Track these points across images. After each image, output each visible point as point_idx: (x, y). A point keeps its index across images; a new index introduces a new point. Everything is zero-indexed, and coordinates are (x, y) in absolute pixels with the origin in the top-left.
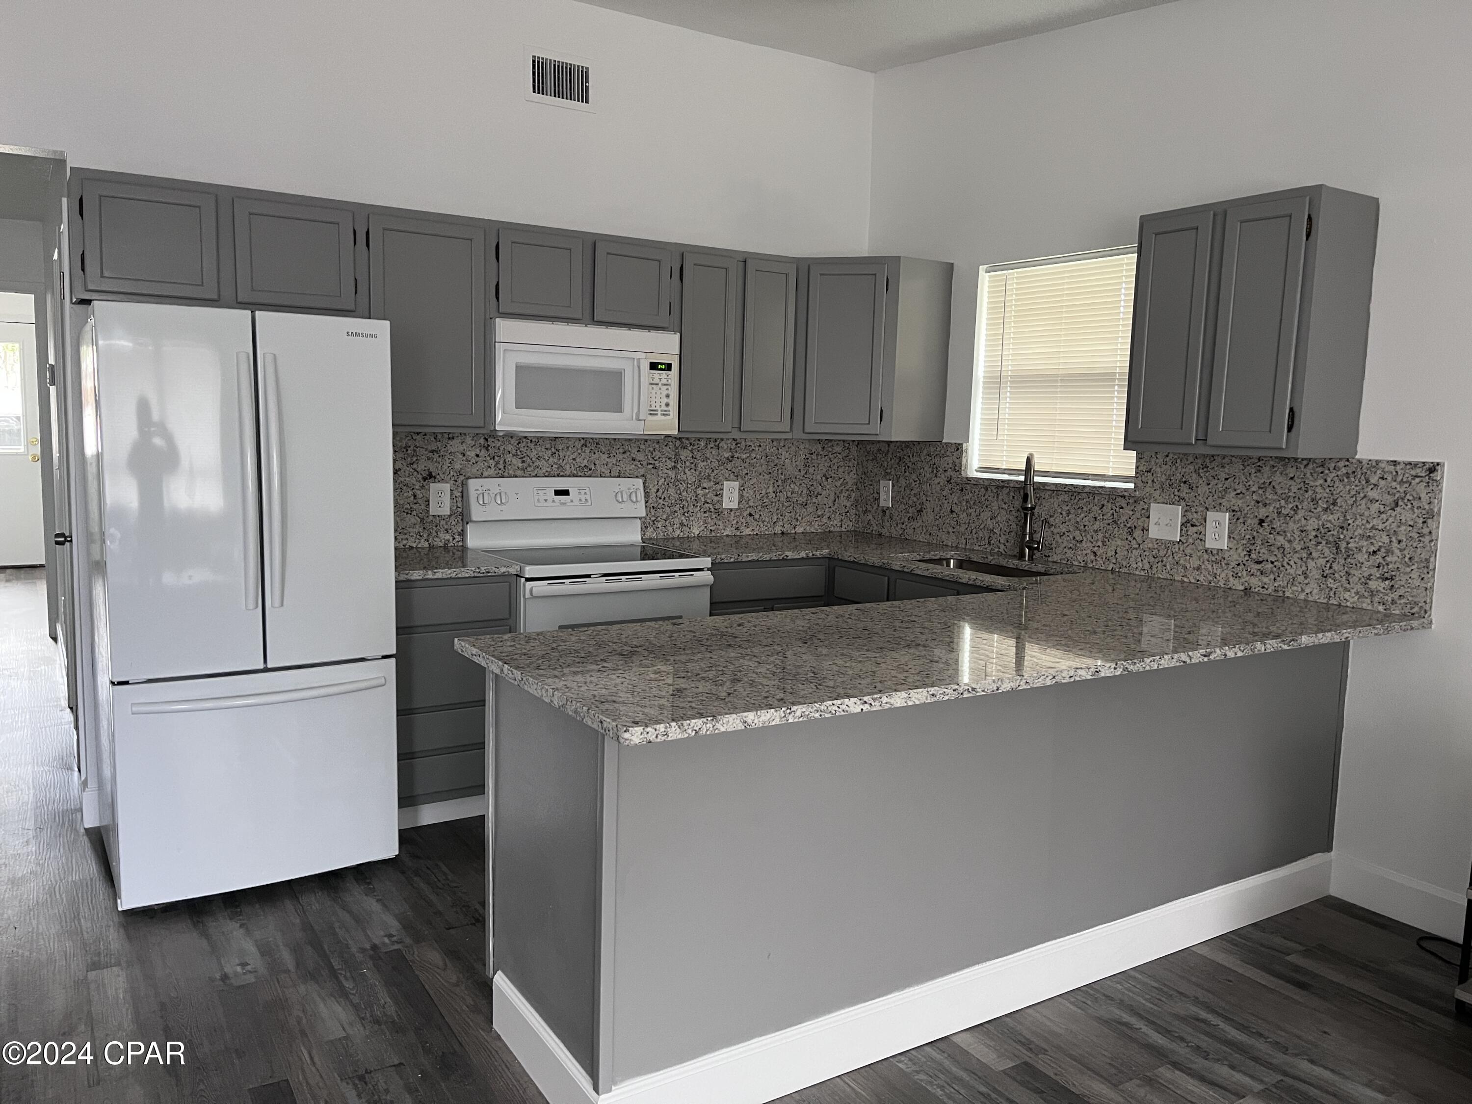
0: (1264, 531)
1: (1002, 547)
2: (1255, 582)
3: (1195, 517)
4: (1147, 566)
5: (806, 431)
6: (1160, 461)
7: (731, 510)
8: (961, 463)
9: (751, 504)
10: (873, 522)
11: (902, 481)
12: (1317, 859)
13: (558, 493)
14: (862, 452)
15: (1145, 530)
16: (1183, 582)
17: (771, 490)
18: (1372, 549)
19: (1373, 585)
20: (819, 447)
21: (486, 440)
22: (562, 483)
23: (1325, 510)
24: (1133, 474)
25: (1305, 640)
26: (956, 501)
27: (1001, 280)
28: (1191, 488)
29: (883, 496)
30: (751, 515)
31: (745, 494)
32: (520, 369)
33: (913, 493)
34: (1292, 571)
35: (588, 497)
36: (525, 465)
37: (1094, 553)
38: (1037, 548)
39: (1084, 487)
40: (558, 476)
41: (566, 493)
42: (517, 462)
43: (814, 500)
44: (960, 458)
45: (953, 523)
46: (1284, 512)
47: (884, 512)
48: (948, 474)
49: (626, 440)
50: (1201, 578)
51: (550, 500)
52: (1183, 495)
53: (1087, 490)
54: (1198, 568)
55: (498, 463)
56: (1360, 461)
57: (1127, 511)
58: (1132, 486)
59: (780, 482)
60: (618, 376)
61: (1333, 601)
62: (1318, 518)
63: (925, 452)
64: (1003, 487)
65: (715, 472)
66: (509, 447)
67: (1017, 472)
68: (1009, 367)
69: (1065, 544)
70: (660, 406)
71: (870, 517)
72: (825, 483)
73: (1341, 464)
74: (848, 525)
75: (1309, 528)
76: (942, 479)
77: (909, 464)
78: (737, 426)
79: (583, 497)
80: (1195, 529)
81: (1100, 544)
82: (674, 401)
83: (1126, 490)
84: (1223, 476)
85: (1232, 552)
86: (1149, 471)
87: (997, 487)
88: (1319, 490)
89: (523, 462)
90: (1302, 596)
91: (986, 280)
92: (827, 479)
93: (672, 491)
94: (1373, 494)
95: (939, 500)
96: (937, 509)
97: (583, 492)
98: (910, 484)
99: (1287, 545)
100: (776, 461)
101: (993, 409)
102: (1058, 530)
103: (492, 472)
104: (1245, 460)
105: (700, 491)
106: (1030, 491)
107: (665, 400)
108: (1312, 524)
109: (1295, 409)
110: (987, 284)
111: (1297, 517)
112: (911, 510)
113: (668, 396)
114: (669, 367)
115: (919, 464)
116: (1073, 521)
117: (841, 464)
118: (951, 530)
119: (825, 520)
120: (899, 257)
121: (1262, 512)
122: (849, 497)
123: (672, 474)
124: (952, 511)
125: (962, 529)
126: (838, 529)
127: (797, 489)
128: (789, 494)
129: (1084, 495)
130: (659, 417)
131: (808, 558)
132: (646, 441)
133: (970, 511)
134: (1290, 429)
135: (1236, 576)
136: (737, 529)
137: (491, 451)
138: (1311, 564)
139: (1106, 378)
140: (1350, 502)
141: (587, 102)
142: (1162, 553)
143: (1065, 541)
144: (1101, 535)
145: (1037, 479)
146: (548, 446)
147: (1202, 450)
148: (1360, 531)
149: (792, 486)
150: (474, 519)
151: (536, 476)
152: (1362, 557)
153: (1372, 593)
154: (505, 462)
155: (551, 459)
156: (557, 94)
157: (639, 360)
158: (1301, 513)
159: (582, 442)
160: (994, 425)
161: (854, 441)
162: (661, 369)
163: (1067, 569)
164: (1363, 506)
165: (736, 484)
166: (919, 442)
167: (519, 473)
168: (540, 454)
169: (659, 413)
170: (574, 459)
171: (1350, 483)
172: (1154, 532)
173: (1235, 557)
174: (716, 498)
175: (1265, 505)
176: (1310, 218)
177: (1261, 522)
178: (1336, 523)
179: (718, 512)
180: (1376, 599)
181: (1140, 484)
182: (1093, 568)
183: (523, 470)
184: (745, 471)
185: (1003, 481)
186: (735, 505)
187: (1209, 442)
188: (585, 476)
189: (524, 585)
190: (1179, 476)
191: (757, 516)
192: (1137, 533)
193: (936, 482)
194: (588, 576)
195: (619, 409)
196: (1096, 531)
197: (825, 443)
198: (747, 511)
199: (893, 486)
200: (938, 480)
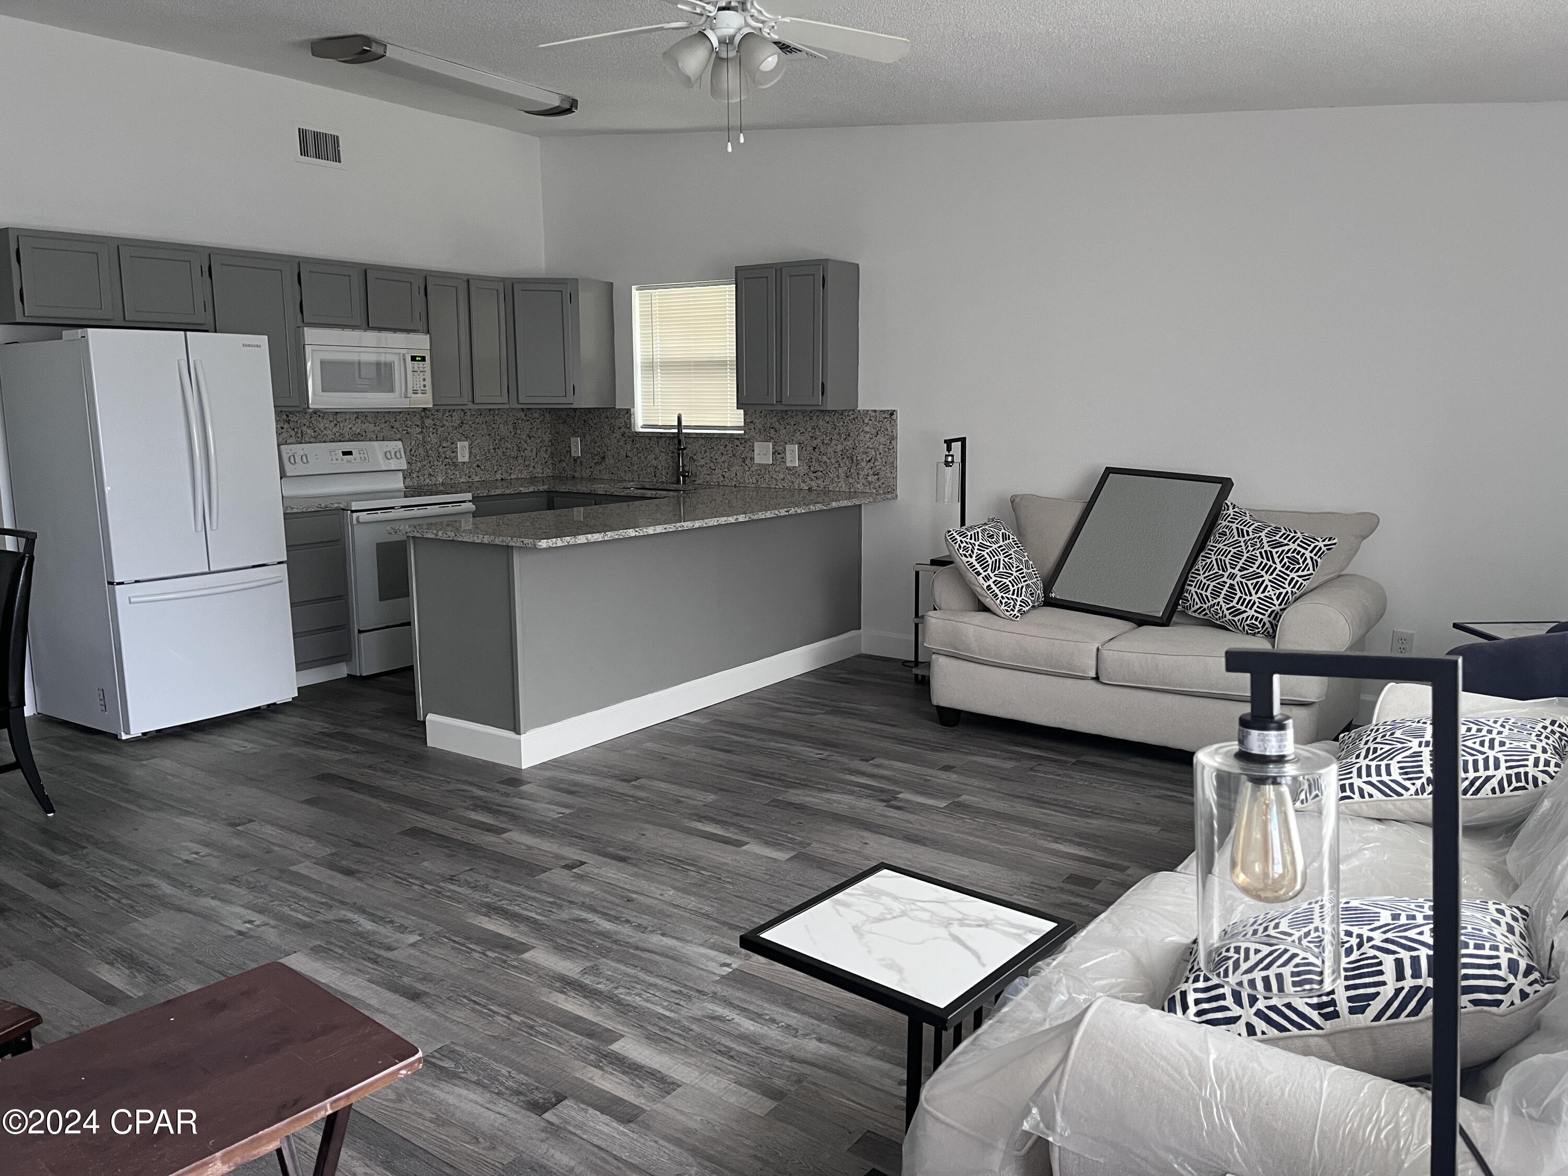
0: (816, 454)
1: (664, 477)
2: (814, 484)
3: (780, 449)
4: (755, 481)
5: (520, 402)
6: (758, 416)
7: (464, 463)
8: (630, 423)
9: (478, 458)
10: (567, 468)
11: (588, 437)
12: (853, 633)
13: (345, 453)
14: (554, 417)
15: (752, 459)
16: (776, 488)
17: (491, 447)
18: (868, 459)
19: (869, 478)
20: (522, 414)
21: (288, 416)
22: (347, 446)
23: (845, 439)
24: (742, 424)
25: (834, 504)
26: (629, 449)
27: (648, 296)
28: (776, 431)
29: (573, 449)
30: (478, 466)
31: (473, 451)
32: (323, 363)
33: (597, 445)
34: (831, 476)
35: (366, 456)
36: (317, 434)
37: (723, 476)
38: (688, 476)
39: (714, 434)
40: (340, 441)
41: (350, 453)
42: (310, 432)
43: (522, 453)
44: (629, 418)
45: (629, 464)
46: (826, 442)
47: (575, 460)
48: (623, 429)
49: (386, 412)
50: (786, 485)
51: (340, 459)
52: (772, 436)
53: (716, 436)
54: (783, 479)
55: (297, 433)
56: (859, 411)
57: (741, 448)
58: (742, 432)
59: (497, 442)
60: (389, 366)
61: (852, 490)
62: (842, 444)
63: (603, 415)
64: (661, 437)
65: (451, 435)
66: (304, 421)
67: (672, 427)
68: (658, 357)
69: (705, 472)
70: (419, 387)
71: (564, 465)
72: (529, 441)
73: (851, 413)
74: (548, 472)
75: (838, 450)
76: (618, 434)
77: (593, 425)
78: (470, 399)
79: (362, 456)
80: (780, 456)
81: (726, 470)
82: (428, 383)
83: (739, 435)
84: (792, 423)
85: (801, 468)
86: (752, 422)
87: (658, 437)
88: (841, 428)
89: (315, 432)
90: (837, 489)
91: (636, 294)
92: (530, 438)
93: (421, 450)
94: (867, 429)
95: (617, 449)
96: (616, 456)
97: (362, 452)
98: (594, 439)
99: (828, 461)
100: (493, 426)
101: (650, 385)
102: (700, 463)
103: (293, 440)
104: (804, 412)
105: (440, 449)
106: (682, 437)
107: (422, 383)
108: (840, 447)
109: (825, 383)
110: (637, 298)
111: (832, 445)
112: (596, 457)
113: (424, 380)
114: (423, 359)
115: (600, 425)
116: (709, 457)
117: (539, 426)
118: (627, 469)
119: (531, 469)
120: (577, 279)
121: (814, 443)
122: (547, 450)
123: (420, 437)
124: (627, 456)
125: (635, 468)
126: (540, 475)
127: (509, 446)
128: (504, 450)
129: (715, 440)
130: (420, 395)
131: (534, 492)
132: (400, 413)
133: (640, 455)
134: (822, 395)
135: (804, 482)
136: (469, 477)
137: (292, 424)
138: (840, 471)
139: (722, 364)
140: (857, 434)
141: (340, 162)
142: (763, 472)
143: (705, 471)
144: (726, 464)
145: (684, 431)
146: (331, 419)
147: (780, 407)
148: (862, 450)
149: (506, 443)
150: (288, 474)
151: (324, 442)
152: (863, 464)
153: (870, 483)
154: (302, 432)
155: (334, 430)
156: (318, 156)
157: (404, 355)
158: (834, 442)
159: (355, 415)
160: (651, 395)
161: (547, 409)
162: (418, 361)
163: (708, 486)
164: (862, 436)
165: (466, 444)
166: (598, 409)
167: (312, 440)
168: (327, 425)
169: (420, 392)
170: (350, 428)
171: (856, 424)
172: (757, 460)
173: (802, 471)
174: (453, 454)
175: (816, 439)
176: (823, 278)
177: (815, 448)
178: (851, 446)
179: (455, 465)
180: (872, 486)
181: (748, 431)
182: (723, 486)
183: (315, 437)
184: (472, 434)
185: (661, 433)
186: (466, 459)
187: (783, 402)
188: (359, 441)
189: (351, 516)
190: (769, 425)
191: (483, 467)
192: (748, 461)
193: (614, 436)
194: (393, 508)
195: (392, 390)
196: (723, 462)
197: (527, 411)
198: (476, 464)
199: (581, 441)
200: (614, 435)
